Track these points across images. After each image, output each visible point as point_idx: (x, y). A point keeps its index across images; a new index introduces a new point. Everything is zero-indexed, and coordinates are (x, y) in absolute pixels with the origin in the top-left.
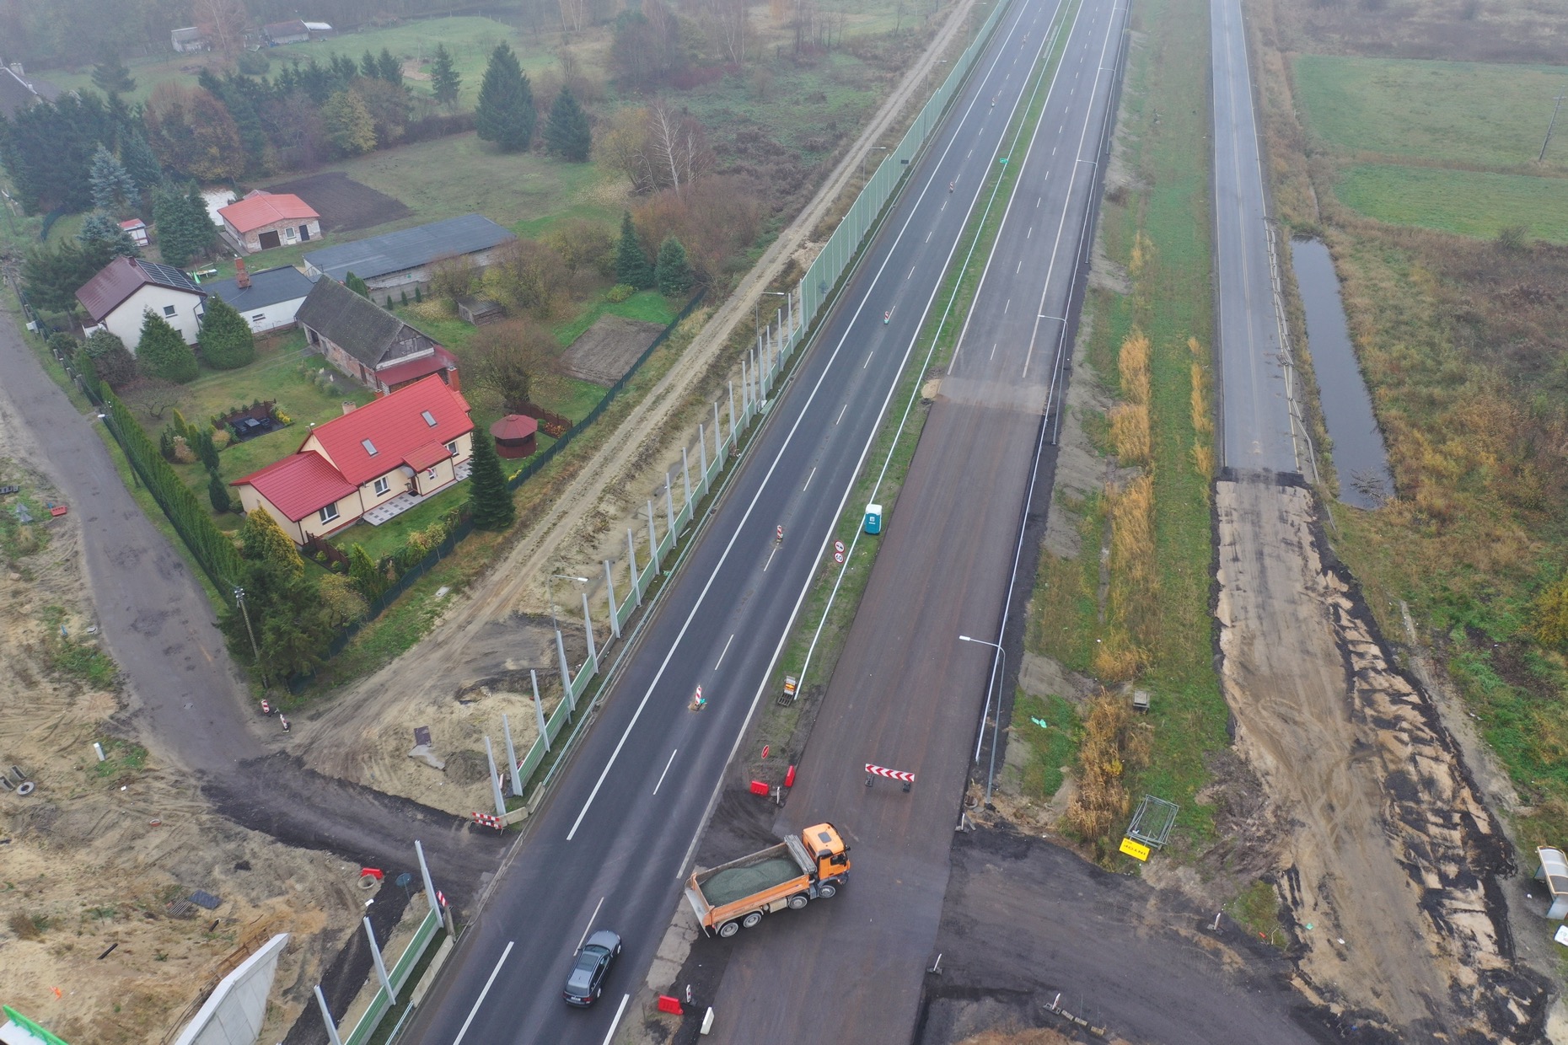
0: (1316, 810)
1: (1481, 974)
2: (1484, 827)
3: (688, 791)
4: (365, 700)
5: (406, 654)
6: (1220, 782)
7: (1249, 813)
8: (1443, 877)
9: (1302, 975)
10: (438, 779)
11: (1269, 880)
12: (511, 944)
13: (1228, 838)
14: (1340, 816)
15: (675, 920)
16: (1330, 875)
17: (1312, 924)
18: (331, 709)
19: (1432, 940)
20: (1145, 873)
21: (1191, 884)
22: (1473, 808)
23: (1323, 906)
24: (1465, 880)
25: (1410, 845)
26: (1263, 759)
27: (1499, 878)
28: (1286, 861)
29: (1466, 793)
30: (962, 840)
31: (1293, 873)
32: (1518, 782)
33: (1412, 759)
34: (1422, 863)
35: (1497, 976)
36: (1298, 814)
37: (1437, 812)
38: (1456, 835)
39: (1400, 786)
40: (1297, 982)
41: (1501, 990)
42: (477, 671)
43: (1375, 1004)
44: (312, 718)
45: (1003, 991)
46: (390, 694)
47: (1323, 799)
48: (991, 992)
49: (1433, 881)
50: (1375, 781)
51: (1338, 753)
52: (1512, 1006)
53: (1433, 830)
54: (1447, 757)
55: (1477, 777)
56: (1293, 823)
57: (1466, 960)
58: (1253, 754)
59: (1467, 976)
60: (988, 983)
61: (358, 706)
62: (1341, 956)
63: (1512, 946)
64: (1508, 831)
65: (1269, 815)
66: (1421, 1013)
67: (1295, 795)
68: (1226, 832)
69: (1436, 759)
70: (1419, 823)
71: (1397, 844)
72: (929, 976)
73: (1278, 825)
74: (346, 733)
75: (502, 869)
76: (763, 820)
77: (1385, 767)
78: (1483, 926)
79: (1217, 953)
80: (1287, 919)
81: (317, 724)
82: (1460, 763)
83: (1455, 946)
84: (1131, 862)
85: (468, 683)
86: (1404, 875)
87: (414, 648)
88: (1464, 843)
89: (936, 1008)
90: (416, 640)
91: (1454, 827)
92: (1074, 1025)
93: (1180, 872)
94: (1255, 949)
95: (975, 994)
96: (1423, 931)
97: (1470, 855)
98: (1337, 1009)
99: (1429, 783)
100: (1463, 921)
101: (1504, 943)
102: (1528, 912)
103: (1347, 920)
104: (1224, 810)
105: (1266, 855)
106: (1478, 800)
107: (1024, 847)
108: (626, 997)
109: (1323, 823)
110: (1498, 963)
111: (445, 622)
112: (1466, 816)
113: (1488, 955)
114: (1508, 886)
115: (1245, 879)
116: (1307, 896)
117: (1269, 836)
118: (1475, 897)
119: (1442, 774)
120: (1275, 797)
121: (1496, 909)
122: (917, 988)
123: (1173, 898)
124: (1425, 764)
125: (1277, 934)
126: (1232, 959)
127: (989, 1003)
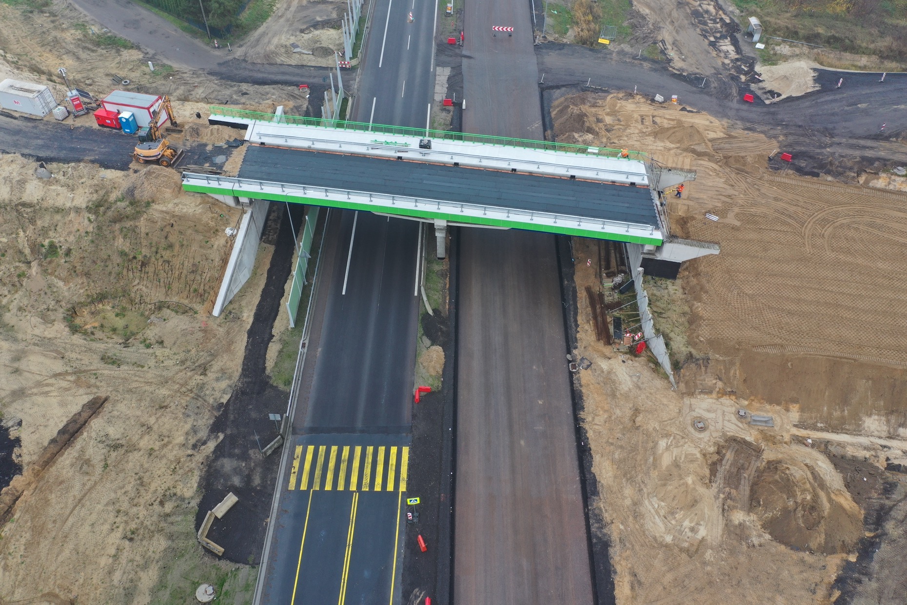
0: (667, 24)
1: (732, 61)
2: (728, 21)
3: (422, 47)
4: (260, 38)
5: (267, 21)
6: (630, 19)
7: (644, 26)
8: (715, 37)
9: (672, 67)
10: (311, 57)
11: (655, 43)
12: (375, 99)
13: (637, 34)
14: (676, 24)
15: (437, 82)
16: (676, 40)
17: (672, 53)
18: (246, 43)
19: (714, 54)
20: (609, 47)
21: (626, 48)
22: (724, 16)
23: (675, 49)
24: (723, 37)
25: (702, 30)
26: (645, 11)
27: (735, 34)
28: (660, 38)
29: (721, 12)
30: (537, 47)
31: (663, 41)
32: (739, 7)
33: (700, 5)
34: (707, 34)
35: (737, 60)
36: (661, 25)
37: (711, 20)
38: (719, 26)
39: (696, 14)
40: (670, 69)
41: (739, 63)
42: (304, 23)
43: (697, 71)
44: (239, 47)
45: (568, 85)
46: (270, 35)
47: (669, 20)
48: (563, 86)
49: (712, 39)
50: (688, 13)
51: (672, 6)
52: (743, 67)
53: (710, 25)
54: (712, 3)
55: (724, 7)
56: (660, 28)
57: (726, 57)
58: (641, 10)
59: (727, 61)
60: (561, 83)
61: (258, 40)
62: (684, 60)
63: (741, 51)
64: (736, 21)
65: (651, 26)
66: (713, 71)
67: (659, 20)
68: (636, 32)
69: (709, 4)
70: (705, 24)
71: (698, 30)
72: (540, 84)
73: (655, 29)
74: (259, 49)
75: (357, 80)
76: (457, 51)
77: (690, 9)
78: (731, 48)
79: (641, 64)
80: (663, 52)
81: (243, 48)
82: (717, 3)
83: (722, 55)
84: (604, 45)
85: (304, 27)
86: (702, 38)
87: (270, 19)
88: (722, 27)
89: (545, 93)
90: (269, 16)
91: (718, 23)
92: (596, 89)
93: (622, 45)
94: (654, 61)
95: (558, 87)
96: (711, 51)
97: (724, 30)
98: (685, 74)
99: (707, 12)
100: (724, 48)
101: (738, 50)
102: (746, 42)
103: (684, 51)
104: (634, 27)
105: (652, 38)
106: (725, 14)
107: (562, 46)
108: (429, 105)
109: (670, 27)
110: (737, 56)
111: (278, 9)
112: (721, 19)
113: (733, 55)
114: (738, 36)
115: (646, 45)
116: (669, 47)
117: (652, 32)
118: (727, 41)
119: (711, 9)
120: (652, 21)
121: (735, 43)
122: (536, 87)
123: (621, 53)
124: (705, 7)
125: (660, 57)
126: (647, 65)
127: (564, 89)
